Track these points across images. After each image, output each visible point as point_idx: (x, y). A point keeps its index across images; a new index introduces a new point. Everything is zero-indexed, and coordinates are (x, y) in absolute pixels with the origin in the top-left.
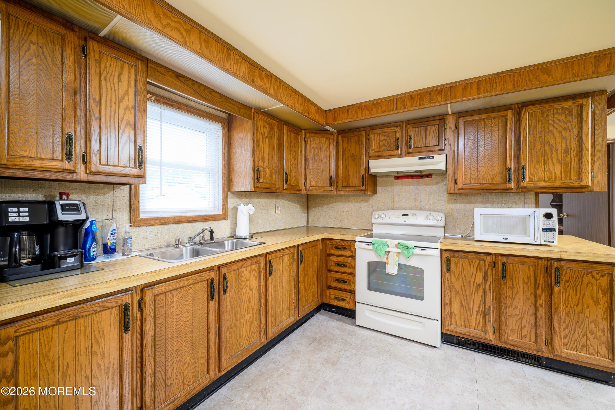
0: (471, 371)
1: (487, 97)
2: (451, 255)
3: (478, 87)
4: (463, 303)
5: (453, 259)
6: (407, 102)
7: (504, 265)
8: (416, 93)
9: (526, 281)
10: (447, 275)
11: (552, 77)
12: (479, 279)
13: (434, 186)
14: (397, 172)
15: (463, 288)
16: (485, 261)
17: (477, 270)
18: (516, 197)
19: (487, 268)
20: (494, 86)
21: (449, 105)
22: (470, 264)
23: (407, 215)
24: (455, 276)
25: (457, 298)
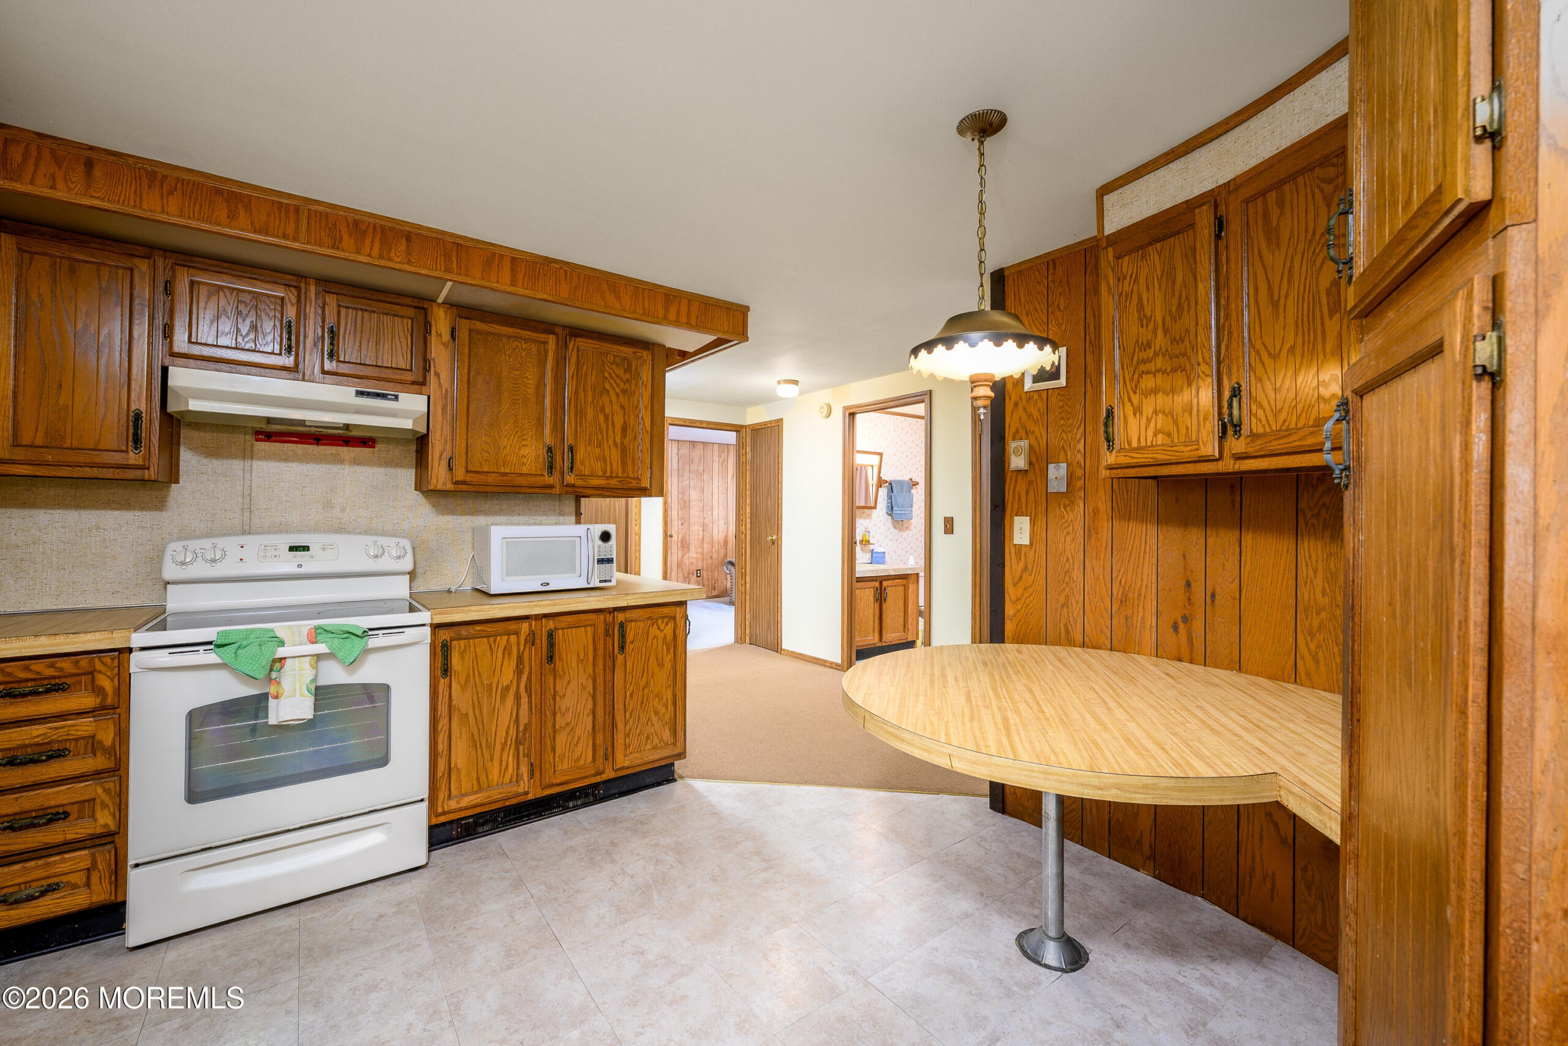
0: (507, 871)
1: (528, 297)
2: (452, 635)
3: (512, 270)
4: (476, 737)
5: (455, 643)
6: (343, 233)
7: (551, 635)
8: (371, 220)
9: (582, 657)
10: (443, 683)
11: (620, 303)
12: (508, 675)
13: (382, 470)
14: (269, 420)
15: (476, 703)
16: (517, 633)
17: (503, 657)
18: (547, 503)
19: (522, 648)
20: (540, 280)
21: (449, 284)
22: (491, 647)
23: (306, 548)
24: (459, 682)
25: (464, 730)
